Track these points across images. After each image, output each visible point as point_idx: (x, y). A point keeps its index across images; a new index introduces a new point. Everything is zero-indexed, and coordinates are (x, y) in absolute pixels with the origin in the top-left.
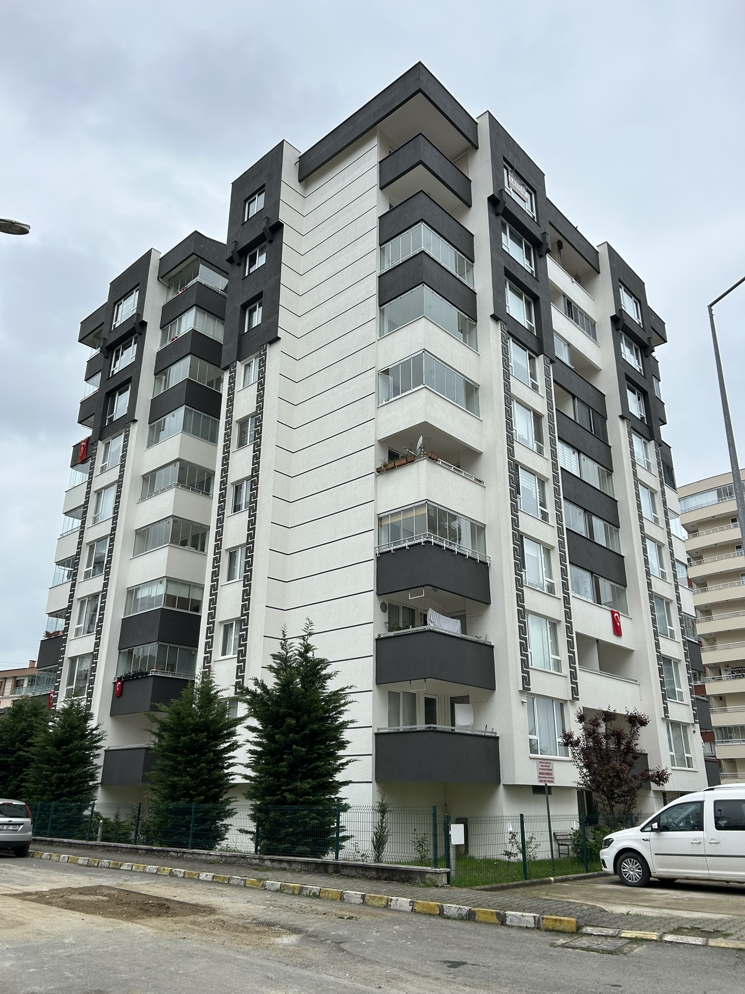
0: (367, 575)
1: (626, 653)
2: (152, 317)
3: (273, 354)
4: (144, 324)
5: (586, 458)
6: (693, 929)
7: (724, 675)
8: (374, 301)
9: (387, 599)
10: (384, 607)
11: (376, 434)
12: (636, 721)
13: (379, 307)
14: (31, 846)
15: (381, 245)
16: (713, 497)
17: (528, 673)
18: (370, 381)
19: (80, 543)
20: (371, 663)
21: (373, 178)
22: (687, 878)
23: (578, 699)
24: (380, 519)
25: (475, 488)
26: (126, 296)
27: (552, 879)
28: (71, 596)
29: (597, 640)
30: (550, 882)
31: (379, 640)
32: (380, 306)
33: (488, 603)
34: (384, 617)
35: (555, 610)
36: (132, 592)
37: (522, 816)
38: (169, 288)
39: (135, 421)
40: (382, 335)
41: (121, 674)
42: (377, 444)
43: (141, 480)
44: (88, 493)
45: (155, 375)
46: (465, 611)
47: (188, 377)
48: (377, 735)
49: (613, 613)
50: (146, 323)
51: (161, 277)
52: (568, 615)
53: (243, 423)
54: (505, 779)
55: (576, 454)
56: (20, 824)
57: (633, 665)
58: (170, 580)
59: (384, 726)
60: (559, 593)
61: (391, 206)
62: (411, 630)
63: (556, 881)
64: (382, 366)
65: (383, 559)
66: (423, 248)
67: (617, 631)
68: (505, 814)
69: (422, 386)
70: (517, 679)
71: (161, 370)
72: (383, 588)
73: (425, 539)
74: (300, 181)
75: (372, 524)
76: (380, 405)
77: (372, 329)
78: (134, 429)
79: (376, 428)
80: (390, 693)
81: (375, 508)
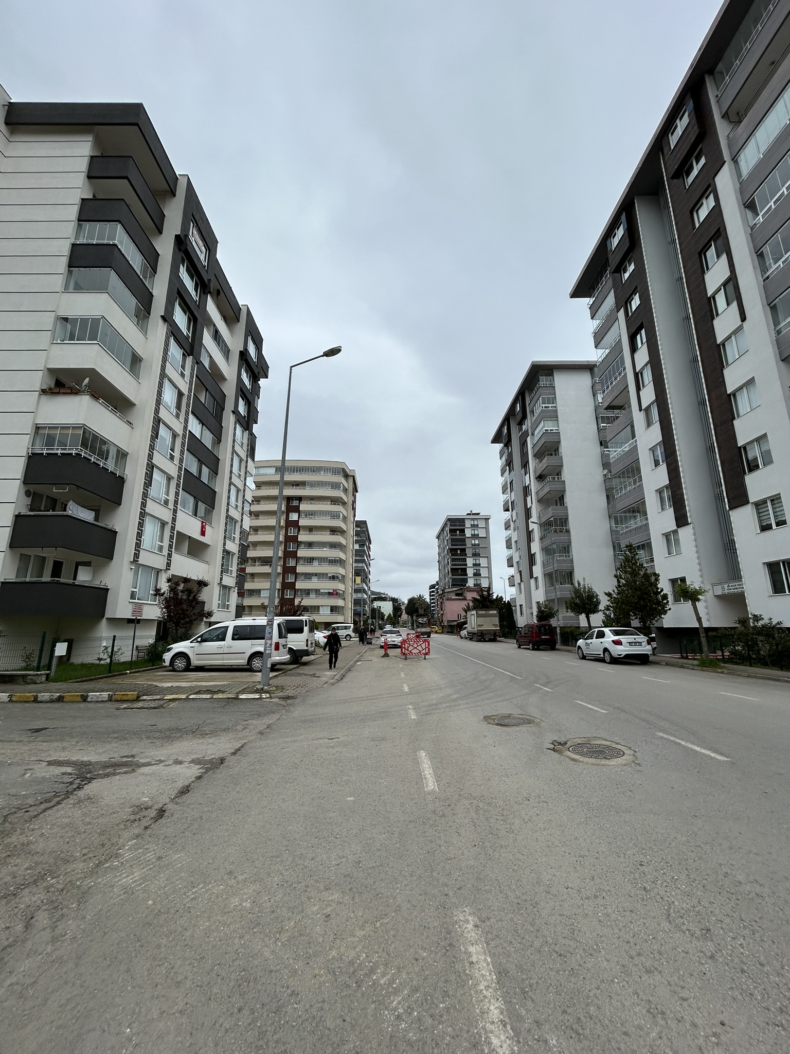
0: (18, 468)
1: (206, 546)
5: (206, 429)
6: (207, 690)
7: (257, 564)
8: (65, 260)
9: (32, 488)
10: (28, 493)
11: (46, 362)
12: (202, 584)
13: (67, 268)
15: (79, 220)
16: (273, 471)
17: (139, 551)
18: (48, 321)
20: (7, 532)
21: (83, 165)
22: (211, 666)
23: (169, 569)
24: (38, 428)
25: (126, 427)
27: (128, 672)
29: (190, 537)
30: (127, 673)
31: (18, 517)
32: (69, 267)
33: (120, 504)
34: (28, 501)
35: (166, 515)
37: (115, 636)
40: (66, 290)
42: (46, 370)
46: (100, 506)
48: (3, 583)
49: (202, 522)
52: (174, 520)
54: (108, 614)
55: (202, 425)
57: (208, 554)
59: (11, 577)
60: (171, 506)
61: (94, 195)
62: (51, 513)
63: (130, 673)
64: (63, 313)
65: (33, 460)
66: (116, 242)
67: (203, 533)
68: (103, 635)
69: (96, 342)
70: (130, 554)
72: (28, 479)
73: (76, 452)
74: (6, 123)
75: (29, 429)
76: (55, 342)
77: (58, 282)
79: (47, 358)
80: (21, 554)
81: (35, 418)
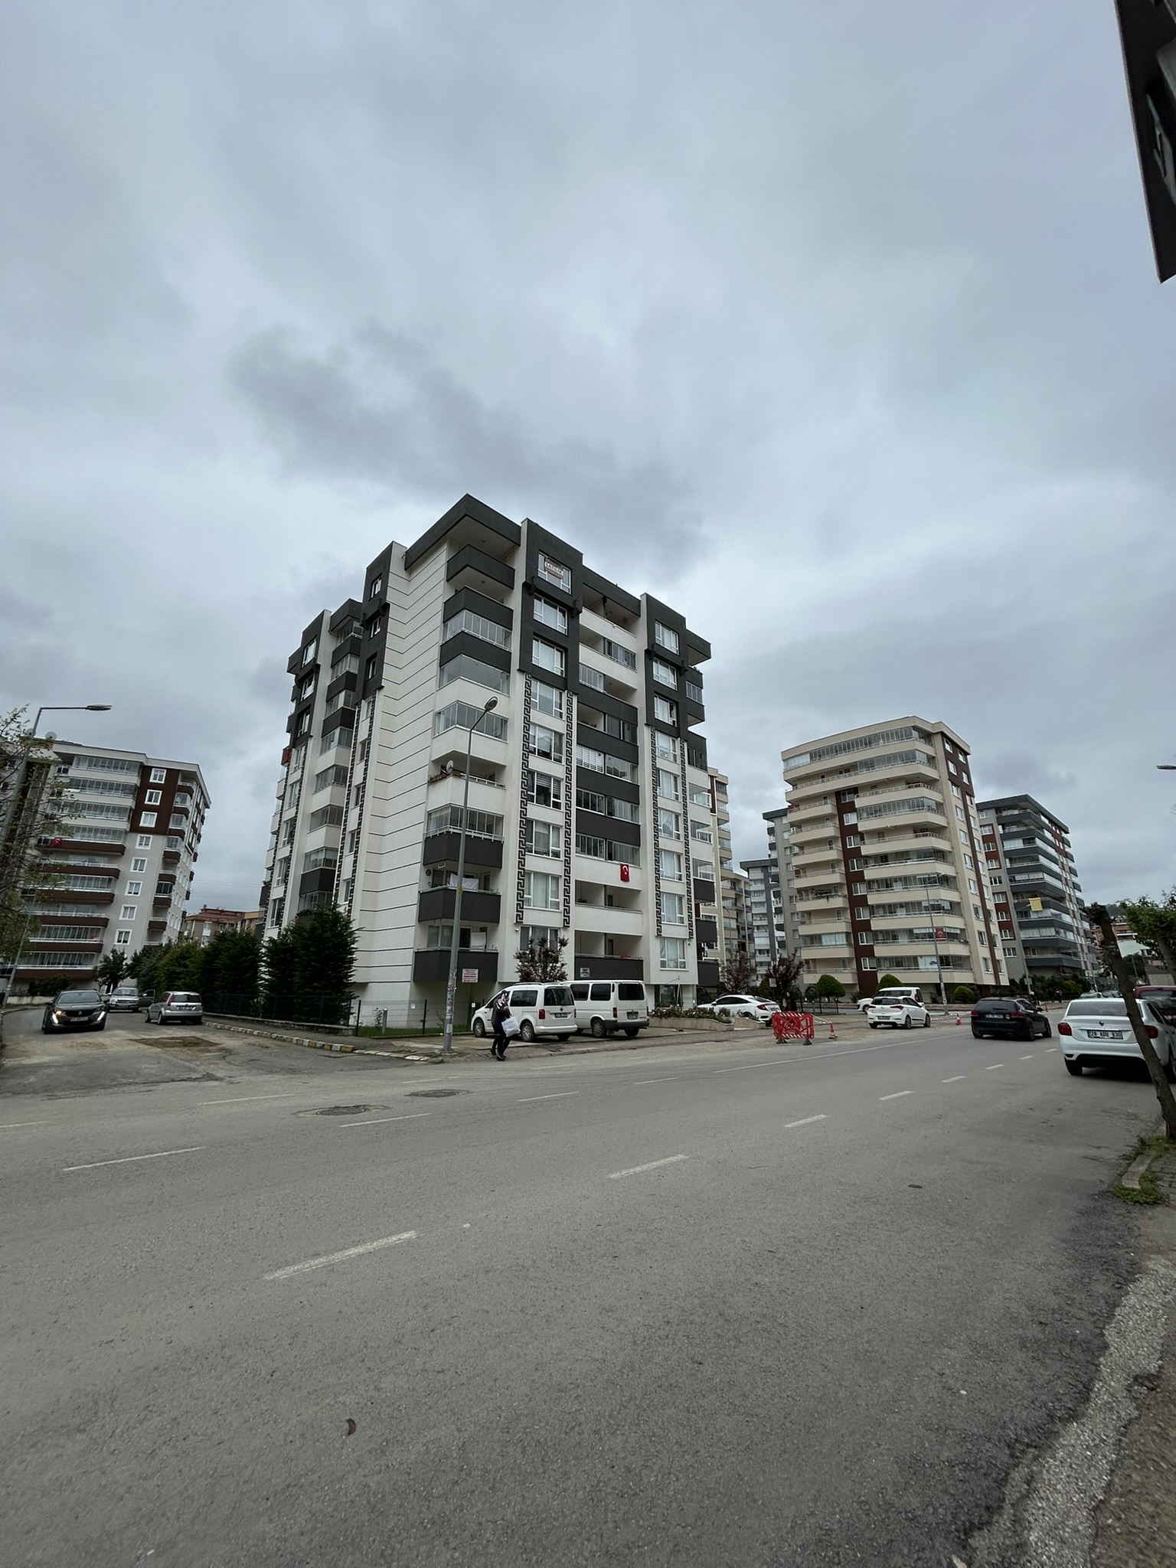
0: (417, 853)
1: (635, 893)
2: (324, 661)
3: (380, 697)
4: (318, 666)
5: (611, 757)
8: (436, 663)
9: (431, 867)
10: (428, 873)
11: (430, 756)
13: (439, 668)
14: (203, 1018)
15: (444, 623)
17: (522, 912)
18: (431, 719)
19: (280, 821)
20: (414, 910)
21: (442, 574)
23: (571, 926)
24: (430, 814)
25: (500, 791)
26: (310, 643)
28: (274, 858)
29: (605, 886)
31: (422, 895)
32: (440, 666)
33: (501, 868)
34: (430, 879)
36: (308, 855)
38: (338, 637)
39: (312, 736)
40: (441, 686)
41: (302, 909)
42: (432, 764)
43: (316, 777)
44: (286, 786)
45: (327, 702)
47: (342, 706)
48: (416, 952)
49: (622, 866)
50: (320, 665)
51: (332, 630)
53: (363, 743)
55: (602, 755)
56: (193, 1006)
57: (640, 902)
58: (327, 849)
59: (423, 947)
60: (563, 857)
61: (456, 591)
62: (439, 887)
64: (437, 710)
65: (430, 843)
67: (625, 877)
70: (514, 916)
71: (330, 700)
72: (426, 862)
73: (447, 830)
74: (406, 570)
75: (424, 817)
76: (434, 736)
77: (434, 683)
78: (311, 742)
79: (431, 752)
80: (430, 926)
81: (426, 807)
